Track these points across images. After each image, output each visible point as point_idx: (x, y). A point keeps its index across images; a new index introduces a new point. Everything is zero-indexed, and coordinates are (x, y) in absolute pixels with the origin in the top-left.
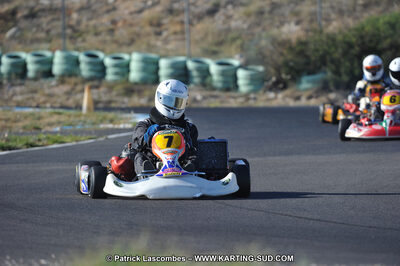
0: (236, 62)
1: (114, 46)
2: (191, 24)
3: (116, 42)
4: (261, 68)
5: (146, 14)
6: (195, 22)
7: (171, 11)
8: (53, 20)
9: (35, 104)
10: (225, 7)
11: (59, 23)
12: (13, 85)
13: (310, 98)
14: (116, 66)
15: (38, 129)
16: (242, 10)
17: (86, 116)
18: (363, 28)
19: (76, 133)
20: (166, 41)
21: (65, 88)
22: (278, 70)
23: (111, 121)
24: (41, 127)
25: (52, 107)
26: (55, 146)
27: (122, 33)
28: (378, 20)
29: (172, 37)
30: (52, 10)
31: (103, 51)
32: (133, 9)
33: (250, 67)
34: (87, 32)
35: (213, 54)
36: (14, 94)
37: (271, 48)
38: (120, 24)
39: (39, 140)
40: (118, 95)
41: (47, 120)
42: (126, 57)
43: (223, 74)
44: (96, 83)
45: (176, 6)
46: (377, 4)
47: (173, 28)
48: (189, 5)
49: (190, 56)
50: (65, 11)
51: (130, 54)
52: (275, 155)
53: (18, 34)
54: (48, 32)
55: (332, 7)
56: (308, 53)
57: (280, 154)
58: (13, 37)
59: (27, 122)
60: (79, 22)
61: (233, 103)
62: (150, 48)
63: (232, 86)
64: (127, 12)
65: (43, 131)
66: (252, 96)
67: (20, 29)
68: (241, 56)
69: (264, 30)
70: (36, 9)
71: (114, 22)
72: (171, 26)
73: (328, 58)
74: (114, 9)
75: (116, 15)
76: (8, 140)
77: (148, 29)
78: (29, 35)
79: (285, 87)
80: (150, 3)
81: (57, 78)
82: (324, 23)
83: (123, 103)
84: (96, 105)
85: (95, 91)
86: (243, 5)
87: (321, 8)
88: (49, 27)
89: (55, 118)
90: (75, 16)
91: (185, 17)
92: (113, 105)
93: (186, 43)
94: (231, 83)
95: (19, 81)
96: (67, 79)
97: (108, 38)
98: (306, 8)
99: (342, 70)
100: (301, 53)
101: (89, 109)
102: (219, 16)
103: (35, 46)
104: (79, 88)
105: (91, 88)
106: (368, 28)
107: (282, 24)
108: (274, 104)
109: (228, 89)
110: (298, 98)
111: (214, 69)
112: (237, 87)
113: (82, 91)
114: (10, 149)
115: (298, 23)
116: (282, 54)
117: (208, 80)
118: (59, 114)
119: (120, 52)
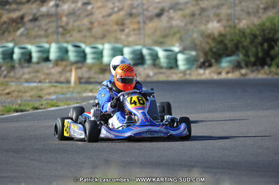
0: (176, 49)
1: (92, 39)
2: (144, 23)
3: (93, 36)
4: (194, 53)
5: (114, 17)
6: (147, 22)
7: (131, 15)
8: (49, 22)
9: (37, 80)
10: (168, 11)
11: (54, 25)
12: (22, 67)
13: (228, 73)
14: (94, 53)
15: (40, 97)
16: (180, 13)
17: (74, 88)
18: (264, 24)
19: (67, 99)
20: (128, 35)
21: (59, 69)
22: (206, 54)
23: (91, 91)
24: (42, 96)
25: (50, 82)
26: (53, 109)
27: (97, 30)
28: (274, 18)
29: (132, 33)
30: (48, 15)
31: (84, 43)
32: (104, 13)
33: (187, 52)
34: (73, 30)
35: (160, 44)
36: (23, 74)
37: (201, 39)
38: (96, 24)
39: (42, 105)
40: (95, 73)
41: (47, 91)
42: (100, 47)
43: (168, 57)
44: (80, 65)
45: (134, 11)
46: (274, 7)
47: (132, 27)
48: (143, 10)
49: (144, 46)
50: (57, 16)
51: (103, 44)
52: (205, 113)
53: (26, 32)
54: (46, 30)
55: (243, 10)
56: (226, 42)
57: (208, 112)
58: (22, 35)
59: (33, 93)
60: (67, 24)
61: (175, 77)
62: (117, 40)
63: (173, 65)
64: (100, 16)
65: (44, 98)
66: (188, 72)
67: (27, 29)
68: (180, 45)
69: (196, 26)
70: (37, 15)
71: (92, 23)
72: (131, 25)
73: (240, 45)
74: (92, 14)
75: (93, 18)
76: (20, 105)
77: (116, 27)
78: (33, 33)
79: (210, 66)
80: (116, 9)
81: (52, 62)
82: (236, 21)
83: (99, 78)
84: (80, 81)
85: (79, 71)
86: (180, 9)
87: (235, 11)
88: (47, 27)
89: (52, 90)
90: (64, 19)
91: (141, 19)
92: (92, 80)
93: (142, 36)
94: (173, 64)
95: (26, 65)
96: (60, 63)
97: (88, 34)
98: (224, 11)
99: (250, 53)
100: (221, 42)
101: (75, 82)
102: (164, 18)
103: (38, 40)
104: (68, 68)
105: (77, 68)
106: (268, 24)
107: (208, 22)
108: (203, 77)
109: (171, 68)
110: (220, 73)
111: (162, 54)
112: (177, 66)
113: (71, 71)
114: (22, 111)
115: (219, 21)
116: (208, 43)
117: (157, 62)
118: (55, 86)
119: (96, 43)
